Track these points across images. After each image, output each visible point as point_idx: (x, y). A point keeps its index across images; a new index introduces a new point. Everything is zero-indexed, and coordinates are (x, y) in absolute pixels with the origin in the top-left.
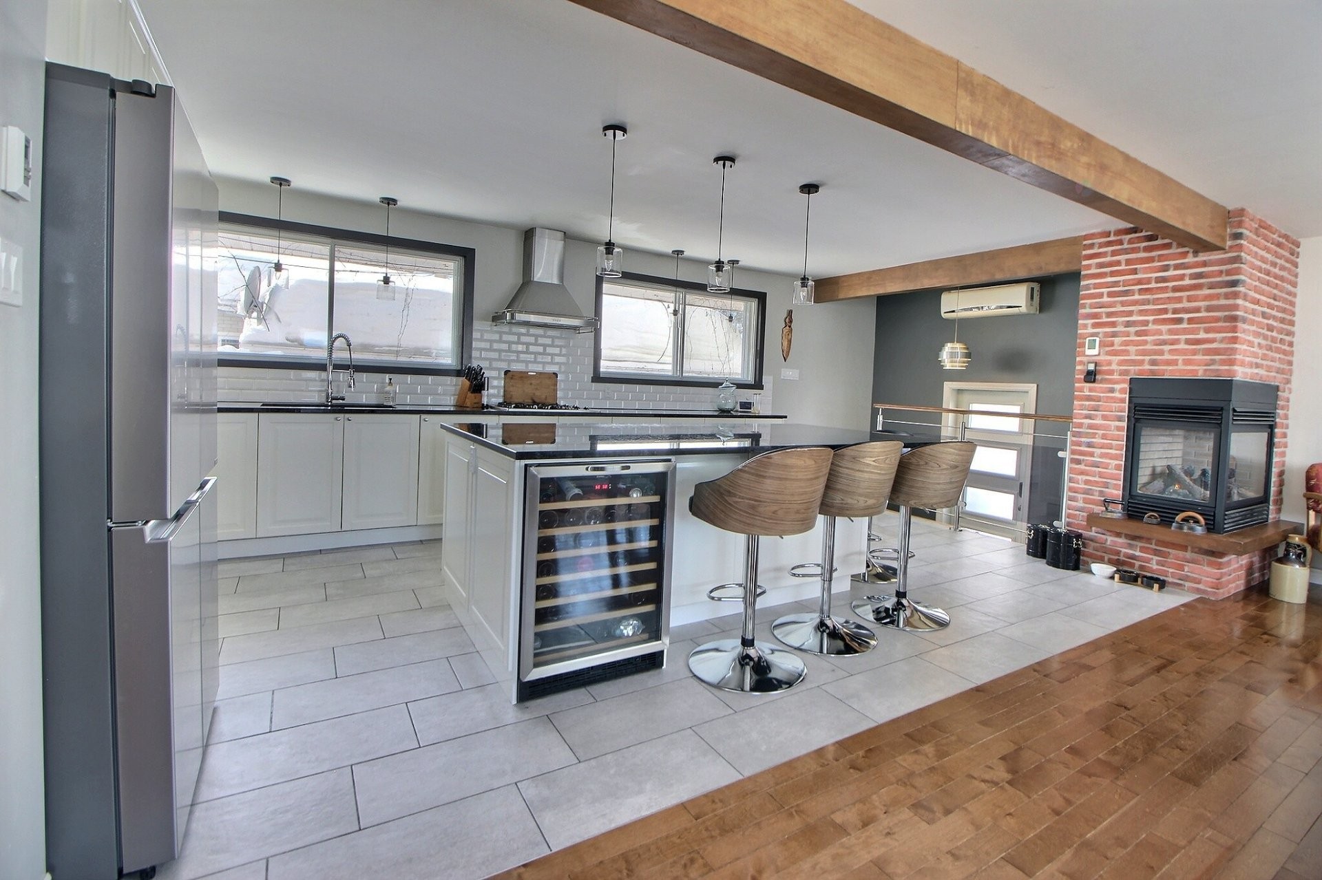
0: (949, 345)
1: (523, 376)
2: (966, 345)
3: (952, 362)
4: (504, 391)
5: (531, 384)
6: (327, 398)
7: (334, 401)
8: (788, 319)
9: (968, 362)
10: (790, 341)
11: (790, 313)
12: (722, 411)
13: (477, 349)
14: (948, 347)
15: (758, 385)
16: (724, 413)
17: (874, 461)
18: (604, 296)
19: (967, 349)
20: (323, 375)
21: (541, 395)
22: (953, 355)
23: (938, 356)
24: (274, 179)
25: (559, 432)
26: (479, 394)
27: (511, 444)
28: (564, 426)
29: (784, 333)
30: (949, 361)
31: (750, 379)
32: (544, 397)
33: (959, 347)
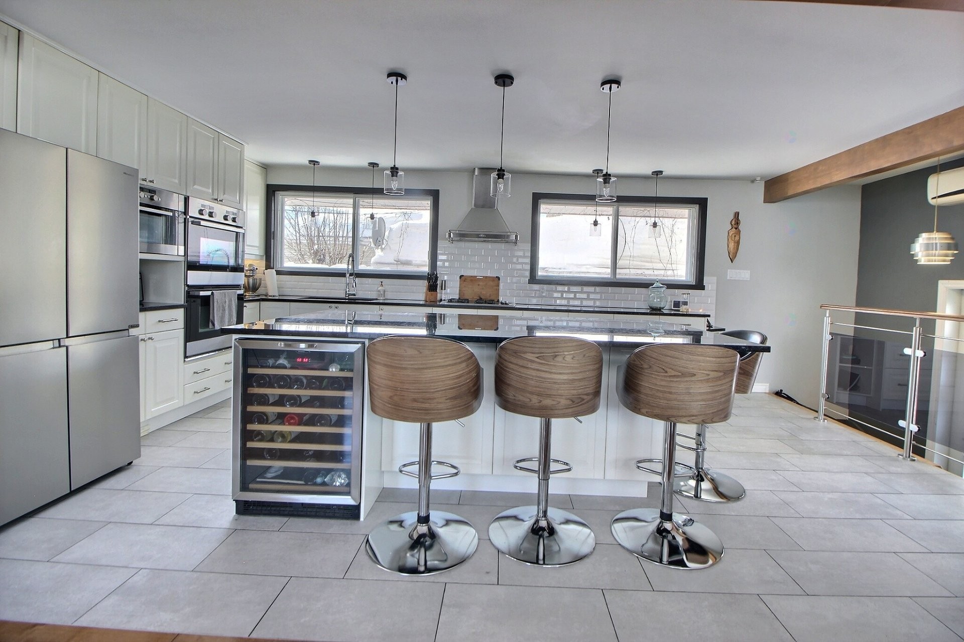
0: (924, 235)
1: (473, 279)
2: (950, 234)
3: (928, 255)
4: (460, 290)
5: (479, 285)
6: (346, 295)
7: (350, 296)
8: (734, 221)
9: (954, 255)
10: (738, 243)
11: (737, 215)
12: (652, 309)
13: (441, 260)
14: (923, 238)
15: (699, 285)
16: (656, 311)
17: (537, 358)
18: (541, 214)
19: (952, 239)
20: (343, 279)
21: (486, 293)
22: (928, 247)
23: (909, 249)
24: (310, 161)
25: (501, 322)
26: (435, 292)
27: (464, 329)
28: (504, 318)
29: (730, 234)
30: (924, 253)
31: (692, 281)
32: (488, 295)
33: (938, 237)
